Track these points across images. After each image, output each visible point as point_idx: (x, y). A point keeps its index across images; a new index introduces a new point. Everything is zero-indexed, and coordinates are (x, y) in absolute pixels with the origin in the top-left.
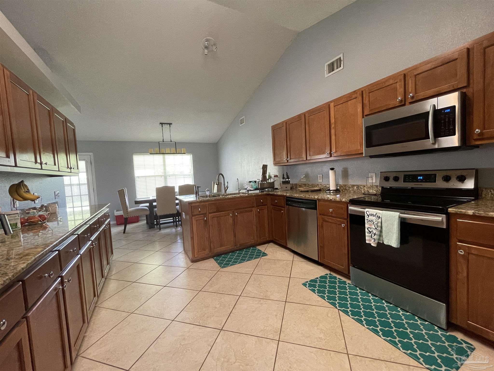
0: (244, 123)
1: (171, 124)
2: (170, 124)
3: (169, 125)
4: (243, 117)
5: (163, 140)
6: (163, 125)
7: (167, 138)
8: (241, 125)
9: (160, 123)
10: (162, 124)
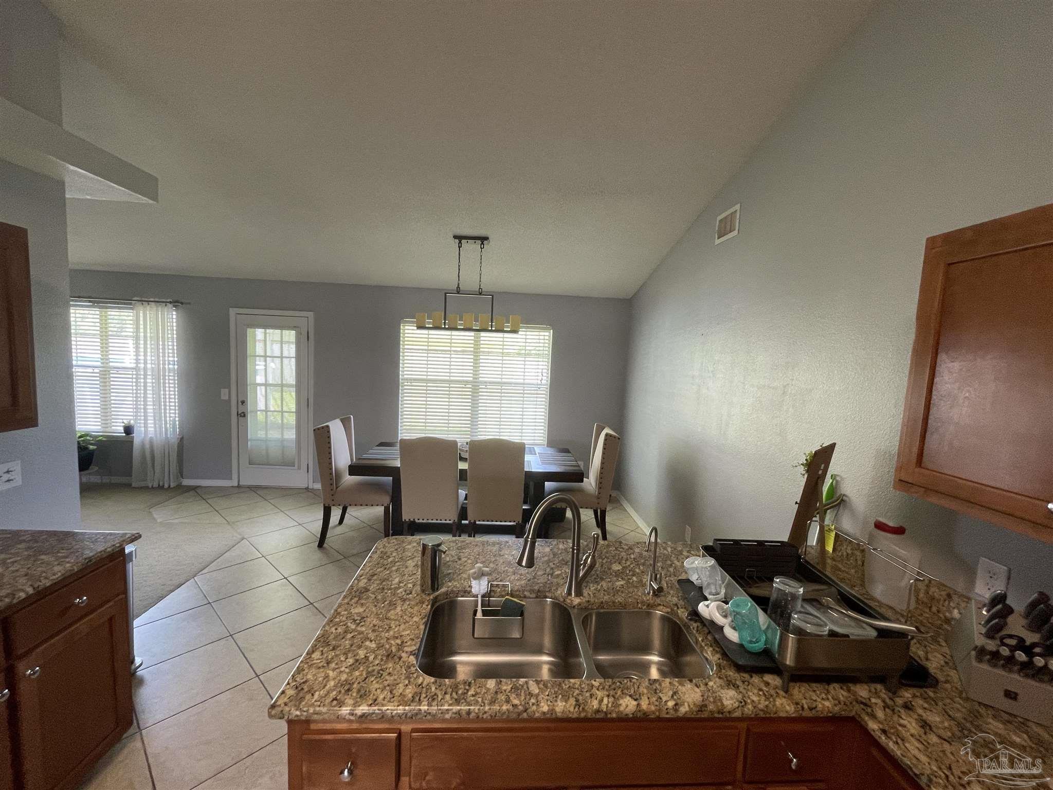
0: (735, 233)
1: (486, 238)
2: (483, 239)
3: (479, 242)
4: (732, 210)
5: (458, 287)
6: (463, 241)
7: (470, 281)
8: (717, 242)
9: (455, 237)
10: (459, 238)
